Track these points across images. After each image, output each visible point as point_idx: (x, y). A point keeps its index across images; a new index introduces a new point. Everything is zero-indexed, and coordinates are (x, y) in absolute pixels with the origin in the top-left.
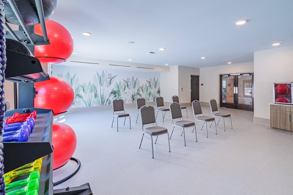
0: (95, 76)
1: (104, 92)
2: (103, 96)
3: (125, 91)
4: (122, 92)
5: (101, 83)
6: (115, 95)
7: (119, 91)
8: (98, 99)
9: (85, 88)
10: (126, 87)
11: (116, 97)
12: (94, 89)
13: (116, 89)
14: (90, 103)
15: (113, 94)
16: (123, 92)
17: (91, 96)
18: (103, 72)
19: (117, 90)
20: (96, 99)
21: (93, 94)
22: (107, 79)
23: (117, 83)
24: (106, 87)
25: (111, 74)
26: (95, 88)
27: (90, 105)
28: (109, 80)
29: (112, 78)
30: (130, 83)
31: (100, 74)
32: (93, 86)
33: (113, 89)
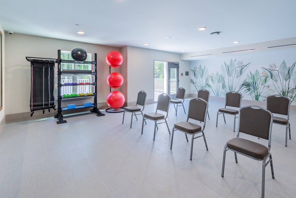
0: (222, 66)
1: (233, 84)
2: (232, 87)
3: (267, 84)
4: (260, 85)
5: (229, 73)
6: (249, 88)
7: (254, 83)
8: (226, 90)
9: (213, 78)
10: (269, 78)
11: (250, 91)
12: (221, 79)
13: (250, 81)
14: (218, 93)
15: (245, 87)
16: (262, 85)
17: (219, 86)
18: (232, 60)
19: (252, 81)
20: (224, 90)
21: (221, 85)
22: (237, 69)
23: (251, 72)
24: (235, 78)
25: (242, 62)
26: (223, 78)
27: (218, 95)
28: (239, 69)
29: (243, 67)
30: (277, 72)
31: (228, 63)
32: (221, 76)
33: (246, 80)
